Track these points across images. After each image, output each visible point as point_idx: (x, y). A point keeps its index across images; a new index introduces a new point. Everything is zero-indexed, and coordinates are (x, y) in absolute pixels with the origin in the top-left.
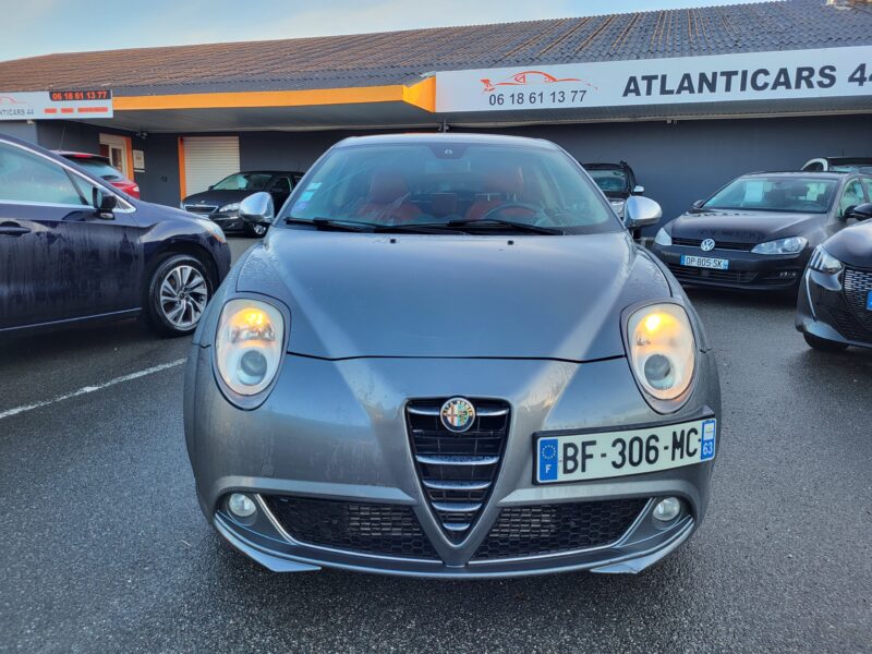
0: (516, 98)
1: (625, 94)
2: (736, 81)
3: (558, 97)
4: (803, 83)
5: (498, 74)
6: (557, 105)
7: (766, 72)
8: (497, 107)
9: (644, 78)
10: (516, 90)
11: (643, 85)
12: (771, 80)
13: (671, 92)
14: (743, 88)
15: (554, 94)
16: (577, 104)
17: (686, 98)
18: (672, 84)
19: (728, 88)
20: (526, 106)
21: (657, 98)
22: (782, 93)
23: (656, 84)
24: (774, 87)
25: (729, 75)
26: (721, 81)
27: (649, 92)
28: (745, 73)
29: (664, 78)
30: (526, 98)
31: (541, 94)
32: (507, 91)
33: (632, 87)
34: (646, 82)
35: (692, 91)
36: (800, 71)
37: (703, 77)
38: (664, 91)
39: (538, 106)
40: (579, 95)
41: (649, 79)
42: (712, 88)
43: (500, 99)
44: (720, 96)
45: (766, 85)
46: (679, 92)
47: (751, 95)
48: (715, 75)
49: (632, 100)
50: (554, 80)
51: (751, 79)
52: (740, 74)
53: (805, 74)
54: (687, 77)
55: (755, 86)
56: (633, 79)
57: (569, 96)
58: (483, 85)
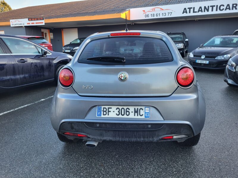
0: (152, 15)
1: (183, 13)
2: (215, 8)
3: (164, 14)
4: (234, 8)
5: (147, 9)
6: (164, 17)
7: (223, 6)
8: (147, 18)
9: (188, 8)
10: (152, 13)
11: (188, 10)
12: (225, 7)
13: (196, 12)
14: (217, 10)
15: (163, 14)
16: (170, 16)
17: (200, 13)
18: (196, 10)
19: (212, 10)
20: (156, 17)
21: (192, 14)
22: (228, 11)
23: (192, 10)
24: (226, 10)
25: (212, 7)
26: (210, 8)
27: (190, 12)
28: (217, 6)
29: (194, 8)
30: (155, 15)
31: (159, 14)
32: (150, 13)
33: (185, 11)
34: (189, 9)
35: (202, 12)
36: (233, 5)
37: (205, 7)
38: (194, 12)
39: (158, 17)
40: (170, 14)
41: (190, 9)
42: (208, 10)
43: (148, 16)
44: (210, 13)
45: (223, 9)
46: (198, 12)
47: (219, 12)
48: (208, 7)
49: (185, 15)
50: (163, 10)
51: (219, 8)
52: (216, 6)
53: (235, 5)
54: (201, 7)
55: (220, 10)
56: (185, 9)
57: (167, 14)
58: (143, 12)
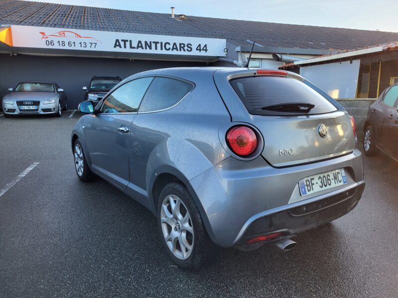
0: (61, 43)
1: (115, 47)
2: (159, 46)
3: (83, 45)
4: (182, 49)
5: (49, 31)
6: (83, 49)
7: (169, 44)
8: (50, 47)
9: (122, 40)
10: (61, 39)
11: (122, 44)
12: (171, 46)
13: (134, 48)
14: (162, 49)
15: (81, 43)
16: (93, 49)
17: (140, 51)
18: (135, 44)
19: (156, 49)
20: (67, 47)
21: (128, 50)
22: (175, 52)
23: (128, 44)
24: (172, 50)
25: (156, 43)
26: (153, 45)
27: (125, 47)
28: (162, 43)
29: (131, 41)
30: (66, 44)
31: (74, 42)
32: (56, 40)
34: (123, 42)
35: (142, 48)
36: (180, 44)
37: (146, 43)
38: (131, 47)
39: (73, 48)
40: (94, 45)
41: (125, 41)
42: (150, 48)
43: (51, 43)
44: (153, 51)
45: (169, 49)
46: (137, 48)
47: (164, 52)
48: (150, 42)
49: (118, 50)
50: (80, 37)
51: (164, 46)
52: (160, 43)
53: (182, 46)
54: (140, 42)
55: (166, 49)
56: (117, 41)
57: (88, 45)
58: (41, 36)
